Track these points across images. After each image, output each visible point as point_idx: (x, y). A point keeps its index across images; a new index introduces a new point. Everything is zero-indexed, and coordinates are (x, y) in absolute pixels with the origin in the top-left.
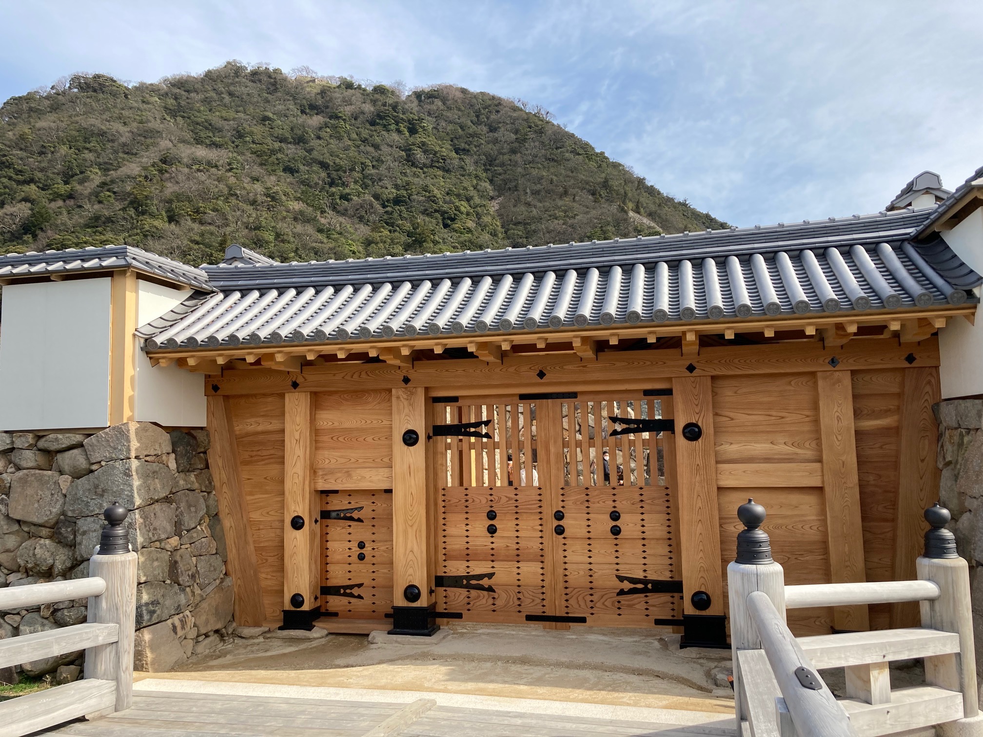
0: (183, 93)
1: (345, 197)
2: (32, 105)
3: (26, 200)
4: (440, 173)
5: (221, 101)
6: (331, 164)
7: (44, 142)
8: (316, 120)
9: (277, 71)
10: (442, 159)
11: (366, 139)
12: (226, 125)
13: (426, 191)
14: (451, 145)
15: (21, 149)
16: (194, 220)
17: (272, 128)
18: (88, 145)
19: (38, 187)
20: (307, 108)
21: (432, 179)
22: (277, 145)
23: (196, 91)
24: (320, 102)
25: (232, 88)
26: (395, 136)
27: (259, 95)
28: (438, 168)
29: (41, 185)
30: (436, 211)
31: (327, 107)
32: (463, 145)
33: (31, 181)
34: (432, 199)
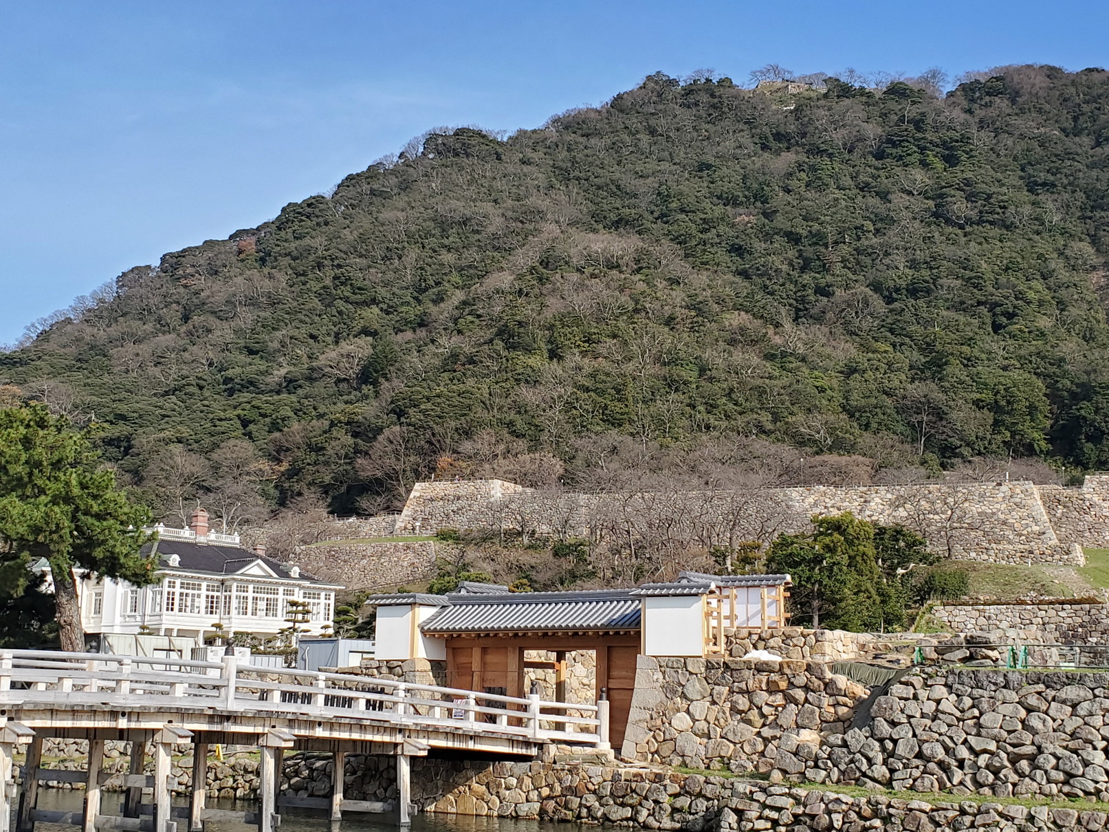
0: (581, 139)
1: (823, 291)
2: (375, 187)
3: (366, 332)
4: (996, 232)
5: (636, 145)
6: (805, 233)
7: (389, 241)
8: (787, 159)
9: (725, 83)
10: (1001, 207)
11: (867, 184)
12: (642, 186)
13: (965, 269)
14: (1021, 178)
15: (361, 256)
16: (584, 354)
17: (712, 183)
18: (446, 242)
19: (381, 310)
20: (771, 139)
21: (980, 244)
22: (719, 210)
23: (598, 133)
24: (792, 128)
25: (652, 122)
26: (919, 175)
27: (694, 128)
28: (991, 223)
29: (385, 307)
30: (979, 303)
31: (804, 135)
32: (1042, 176)
33: (374, 301)
34: (974, 283)
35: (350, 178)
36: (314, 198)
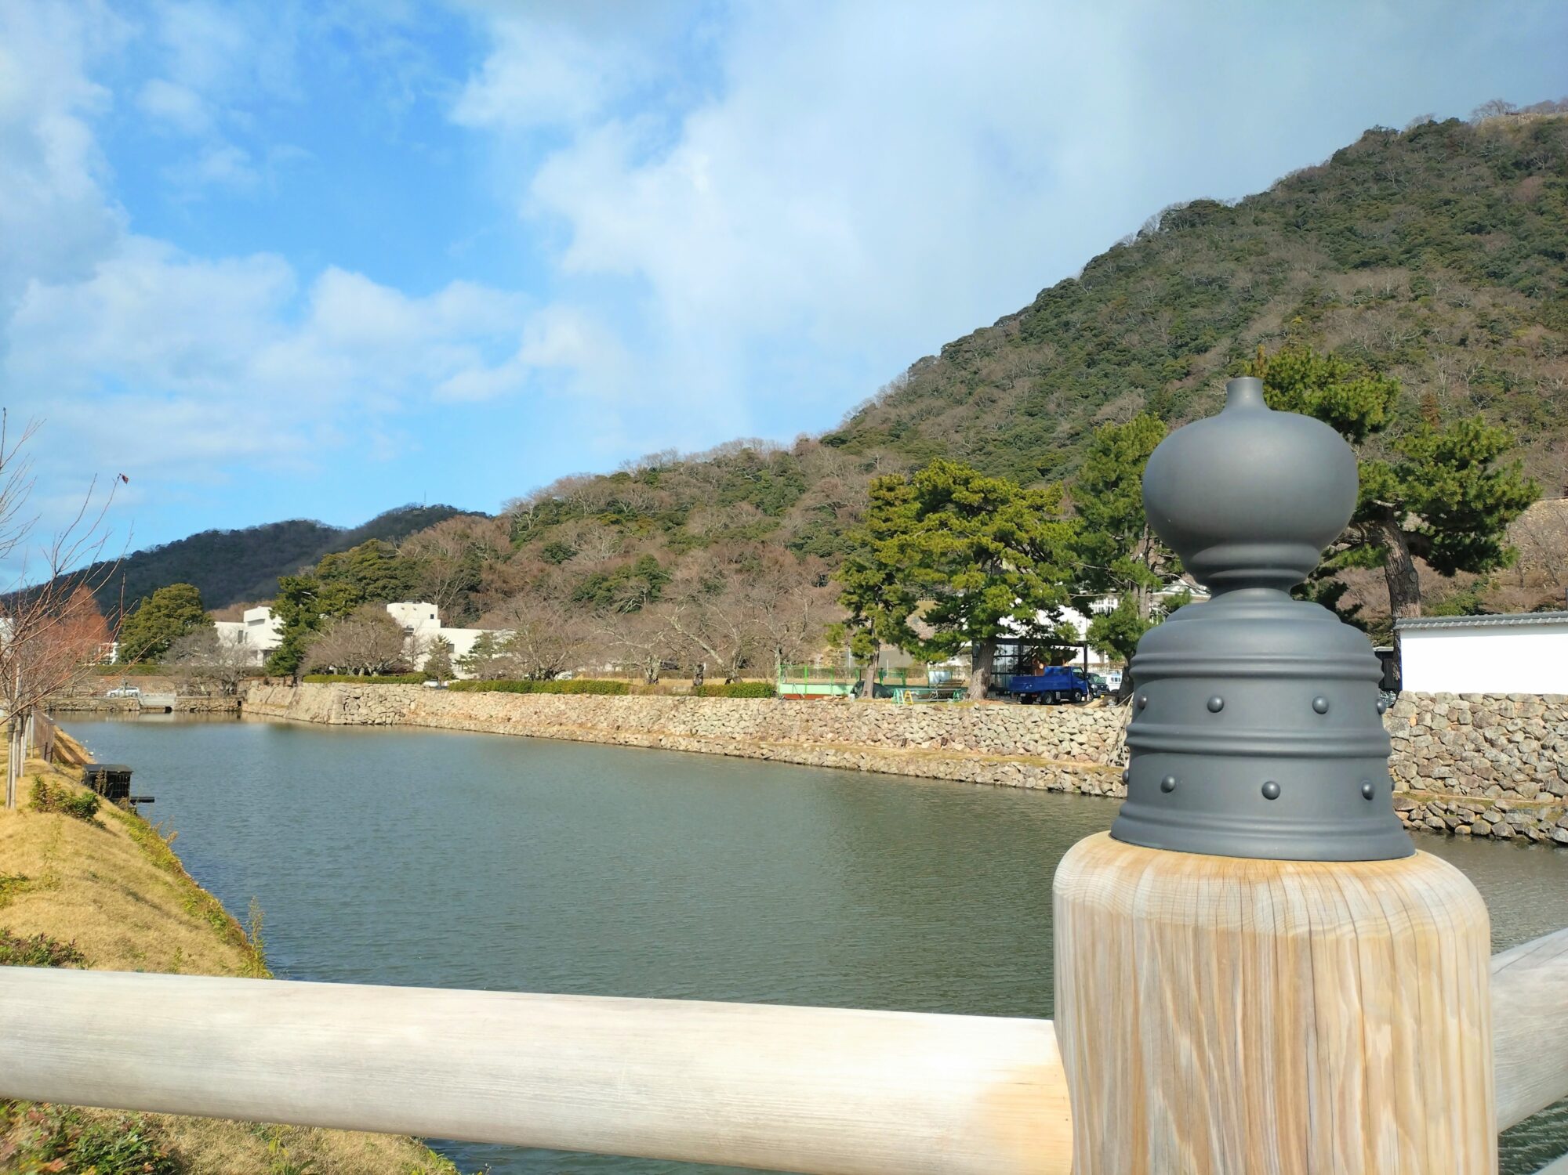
0: (1308, 196)
2: (1121, 264)
3: (1134, 384)
7: (1142, 308)
8: (1533, 183)
9: (1453, 122)
15: (1117, 325)
23: (1325, 188)
24: (1533, 155)
31: (1548, 159)
35: (1095, 260)
36: (1065, 281)
